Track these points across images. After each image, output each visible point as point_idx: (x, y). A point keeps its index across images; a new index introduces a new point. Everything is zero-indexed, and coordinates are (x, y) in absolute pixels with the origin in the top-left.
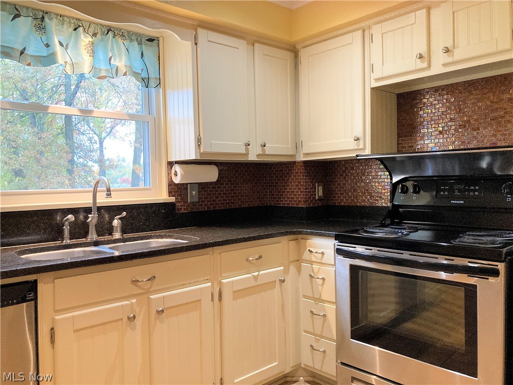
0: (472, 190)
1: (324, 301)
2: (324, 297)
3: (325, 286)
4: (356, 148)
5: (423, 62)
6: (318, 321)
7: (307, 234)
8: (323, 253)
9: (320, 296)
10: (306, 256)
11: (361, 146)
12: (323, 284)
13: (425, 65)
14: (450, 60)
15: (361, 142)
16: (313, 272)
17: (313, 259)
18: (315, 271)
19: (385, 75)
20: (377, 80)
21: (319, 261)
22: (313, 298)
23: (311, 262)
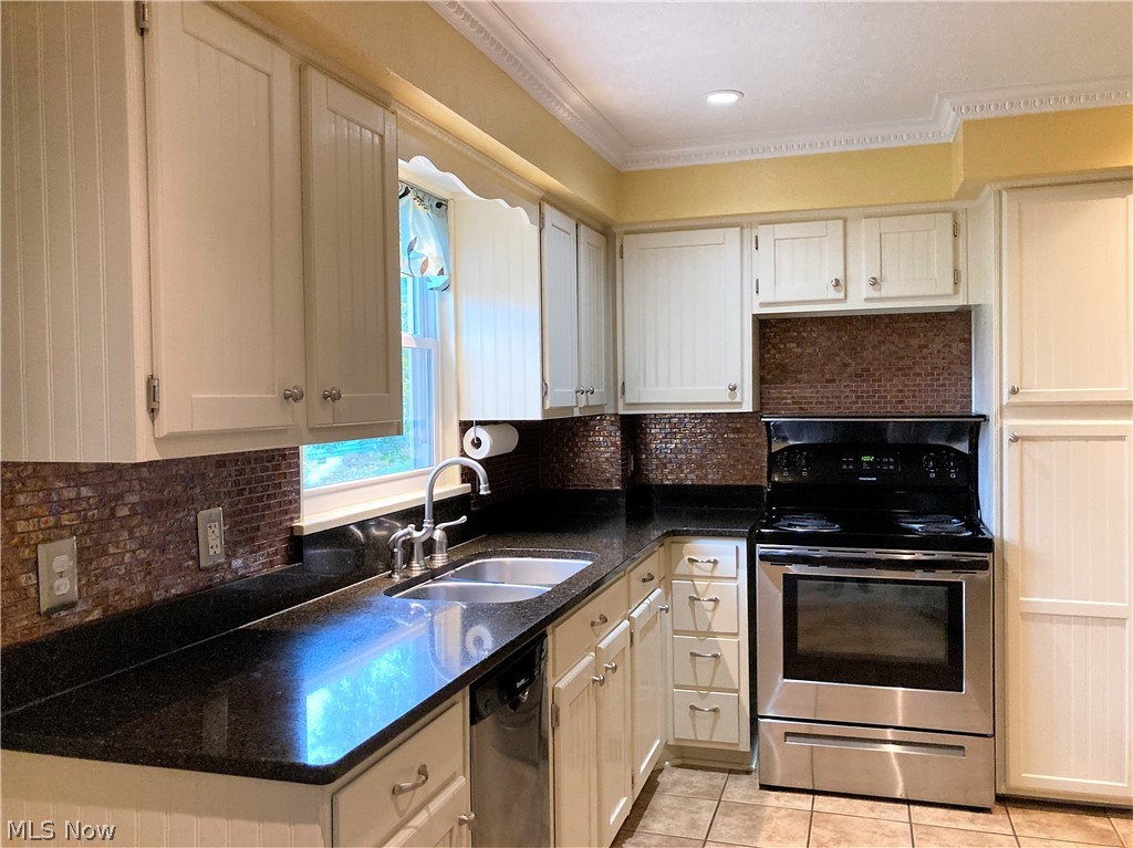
0: (886, 463)
1: (715, 634)
2: (715, 628)
3: (719, 610)
4: (729, 400)
5: (839, 292)
6: (705, 668)
7: (688, 533)
8: (715, 562)
9: (710, 626)
10: (682, 567)
11: (738, 399)
12: (714, 609)
13: (841, 295)
14: (877, 294)
15: (738, 391)
16: (696, 592)
17: (696, 572)
18: (700, 590)
19: (777, 300)
20: (763, 305)
21: (709, 574)
22: (696, 633)
23: (691, 577)
